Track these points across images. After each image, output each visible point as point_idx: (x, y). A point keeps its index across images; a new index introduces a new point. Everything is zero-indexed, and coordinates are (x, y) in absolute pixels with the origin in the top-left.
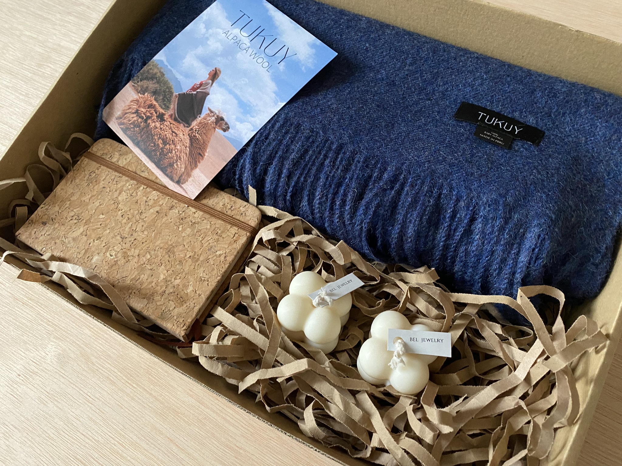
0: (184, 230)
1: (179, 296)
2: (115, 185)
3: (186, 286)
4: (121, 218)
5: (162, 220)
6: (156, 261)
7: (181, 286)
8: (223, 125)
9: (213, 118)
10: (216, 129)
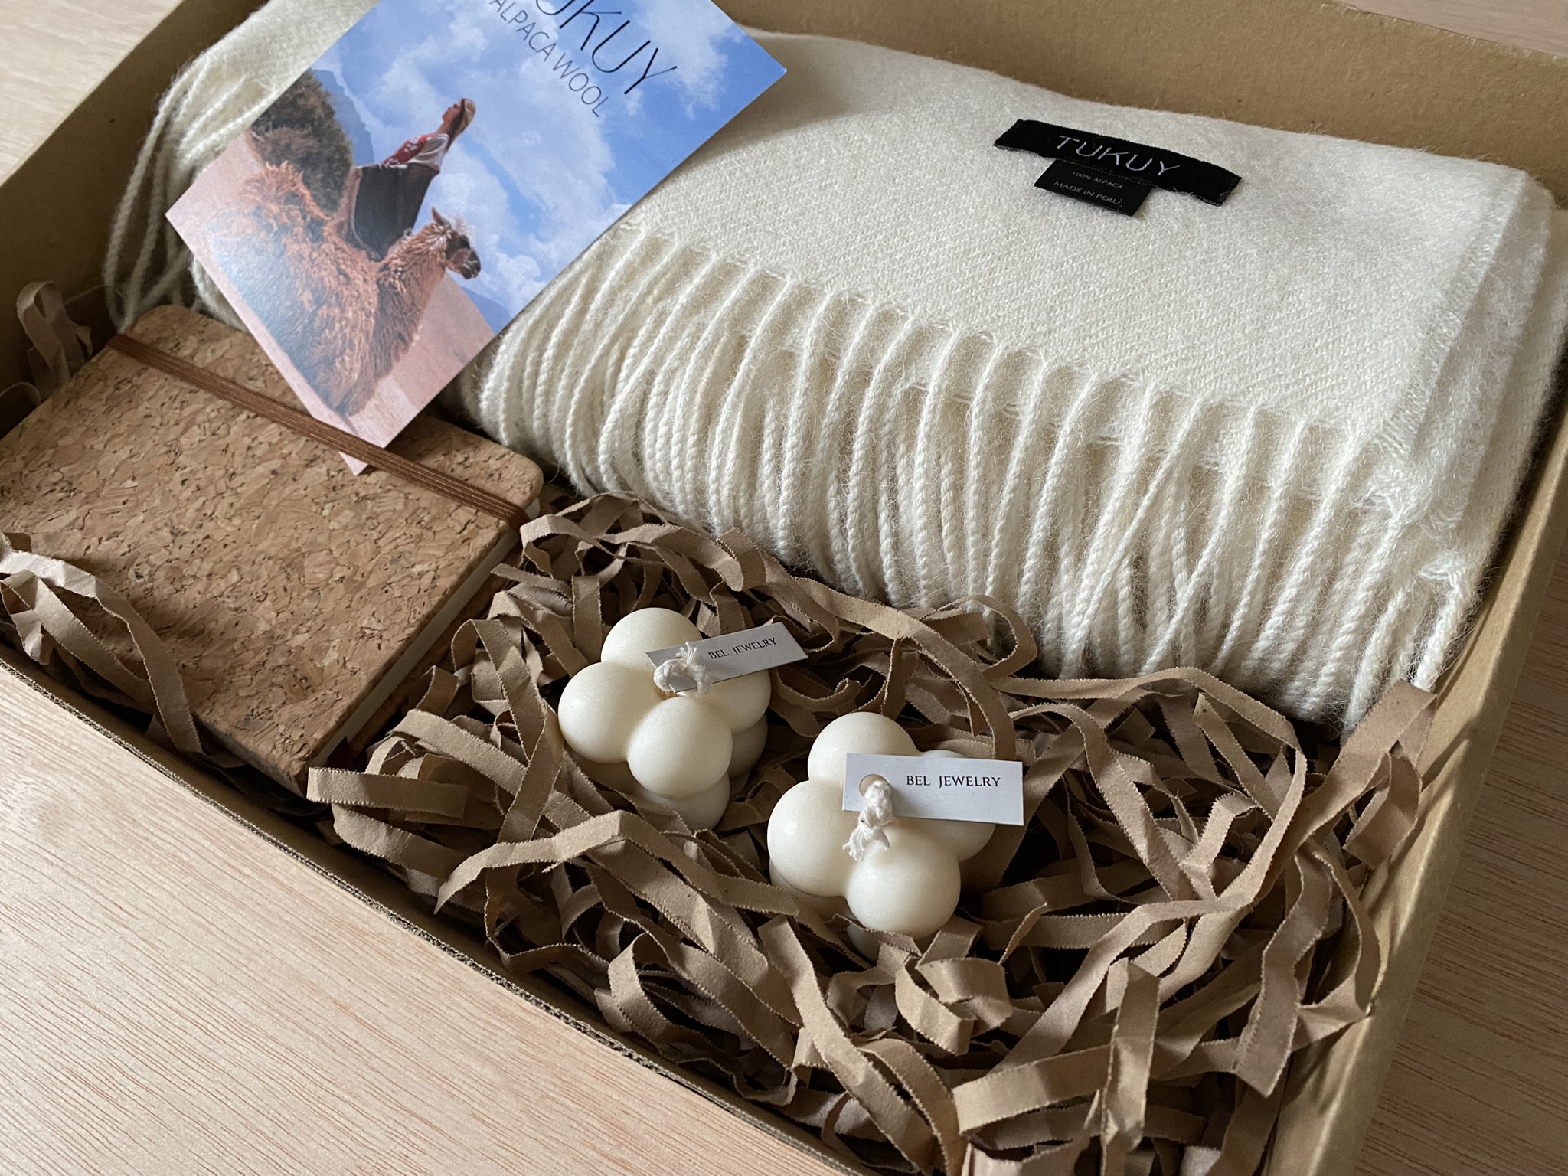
0: (334, 514)
1: (299, 675)
2: (178, 411)
3: (321, 651)
4: (180, 487)
5: (282, 491)
6: (252, 589)
7: (308, 650)
8: (466, 258)
9: (443, 239)
10: (447, 270)
